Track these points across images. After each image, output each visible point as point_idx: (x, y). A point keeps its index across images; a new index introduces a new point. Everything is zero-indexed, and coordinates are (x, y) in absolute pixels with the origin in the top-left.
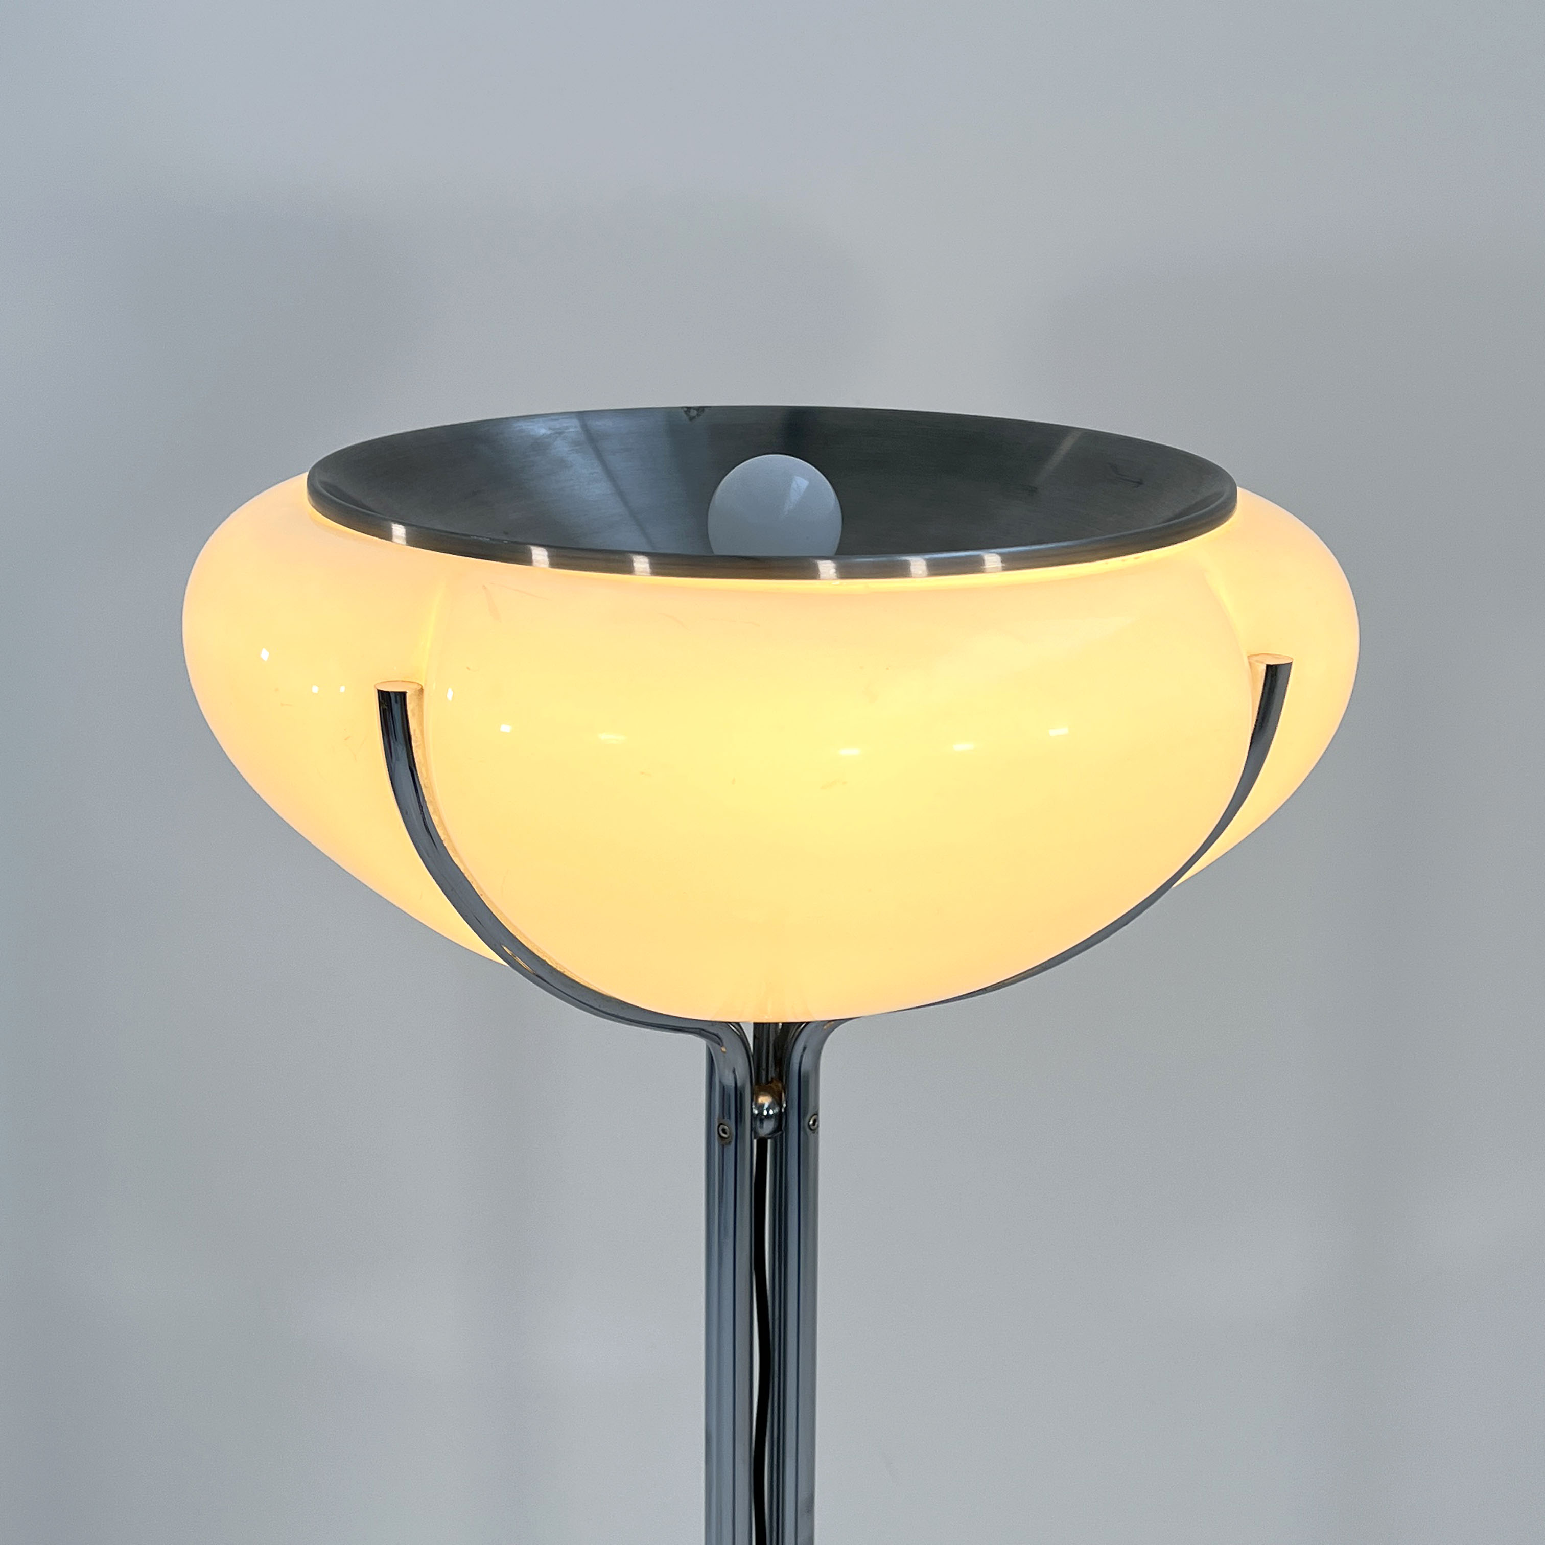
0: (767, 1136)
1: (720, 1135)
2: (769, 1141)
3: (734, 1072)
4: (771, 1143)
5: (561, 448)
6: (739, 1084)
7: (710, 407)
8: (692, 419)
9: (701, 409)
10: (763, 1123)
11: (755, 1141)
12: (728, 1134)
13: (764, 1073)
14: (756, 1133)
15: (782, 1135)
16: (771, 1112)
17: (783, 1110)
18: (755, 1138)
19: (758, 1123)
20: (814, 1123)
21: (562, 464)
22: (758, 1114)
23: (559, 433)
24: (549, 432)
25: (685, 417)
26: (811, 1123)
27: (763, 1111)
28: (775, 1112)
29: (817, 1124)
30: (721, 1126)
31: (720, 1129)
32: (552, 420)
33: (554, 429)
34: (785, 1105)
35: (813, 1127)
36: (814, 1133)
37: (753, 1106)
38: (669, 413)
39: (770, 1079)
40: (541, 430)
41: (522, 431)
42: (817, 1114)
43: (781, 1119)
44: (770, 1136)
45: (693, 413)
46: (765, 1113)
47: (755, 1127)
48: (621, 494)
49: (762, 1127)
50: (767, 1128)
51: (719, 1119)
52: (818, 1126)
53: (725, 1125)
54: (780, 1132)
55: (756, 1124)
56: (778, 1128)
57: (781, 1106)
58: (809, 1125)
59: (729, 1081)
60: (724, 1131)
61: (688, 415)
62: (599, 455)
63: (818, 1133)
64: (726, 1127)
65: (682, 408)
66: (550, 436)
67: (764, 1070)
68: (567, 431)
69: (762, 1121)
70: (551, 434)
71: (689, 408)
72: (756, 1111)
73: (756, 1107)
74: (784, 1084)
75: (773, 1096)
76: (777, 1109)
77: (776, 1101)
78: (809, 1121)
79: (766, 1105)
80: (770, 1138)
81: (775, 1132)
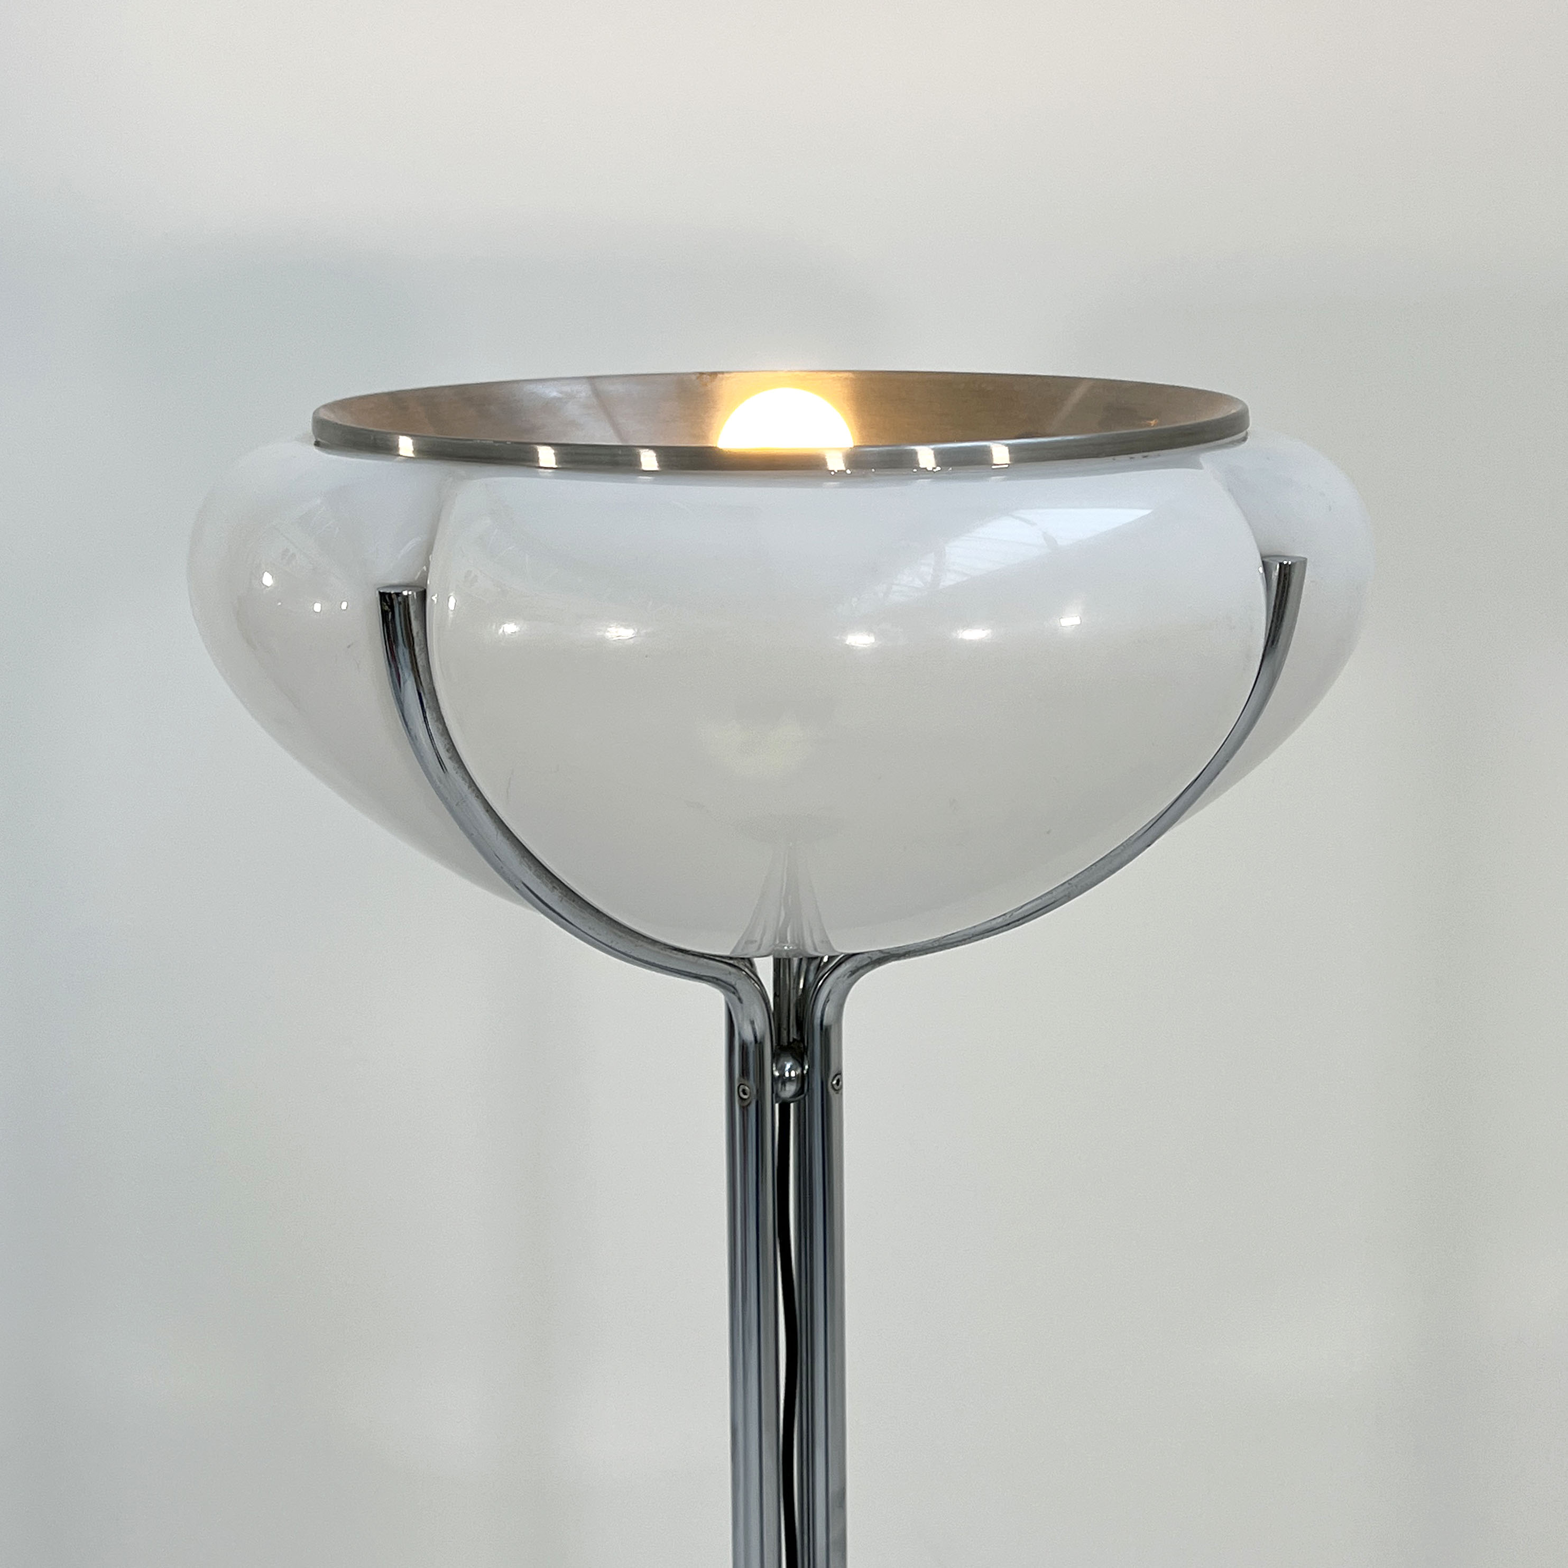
0: (789, 1100)
1: (741, 1098)
2: (792, 1105)
3: (752, 1023)
4: (794, 1107)
5: (572, 410)
6: (758, 1038)
8: (702, 386)
10: (785, 1086)
11: (777, 1106)
12: (749, 1094)
13: (784, 1034)
14: (777, 1096)
15: (804, 1098)
16: (793, 1074)
17: (805, 1072)
18: (777, 1102)
19: (780, 1085)
20: (838, 1081)
22: (779, 1077)
23: (571, 396)
25: (695, 384)
26: (835, 1082)
27: (785, 1073)
28: (797, 1073)
29: (840, 1083)
30: (742, 1086)
31: (741, 1090)
32: (562, 384)
33: (565, 393)
34: (807, 1067)
35: (836, 1087)
36: (837, 1093)
37: (774, 1069)
38: (679, 379)
39: (791, 1040)
42: (840, 1073)
43: (803, 1080)
44: (792, 1100)
46: (787, 1075)
47: (777, 1091)
49: (783, 1090)
50: (790, 1090)
51: (739, 1081)
52: (842, 1086)
53: (745, 1085)
54: (802, 1096)
55: (777, 1088)
56: (800, 1091)
57: (803, 1068)
58: (833, 1085)
59: (749, 1036)
60: (744, 1092)
63: (842, 1094)
64: (747, 1088)
65: (691, 374)
66: (560, 399)
67: (785, 1029)
68: (577, 395)
69: (784, 1083)
70: (562, 397)
72: (777, 1074)
73: (776, 1068)
74: (806, 1044)
75: (794, 1058)
76: (799, 1071)
77: (798, 1064)
78: (833, 1081)
79: (788, 1066)
80: (793, 1102)
81: (797, 1094)
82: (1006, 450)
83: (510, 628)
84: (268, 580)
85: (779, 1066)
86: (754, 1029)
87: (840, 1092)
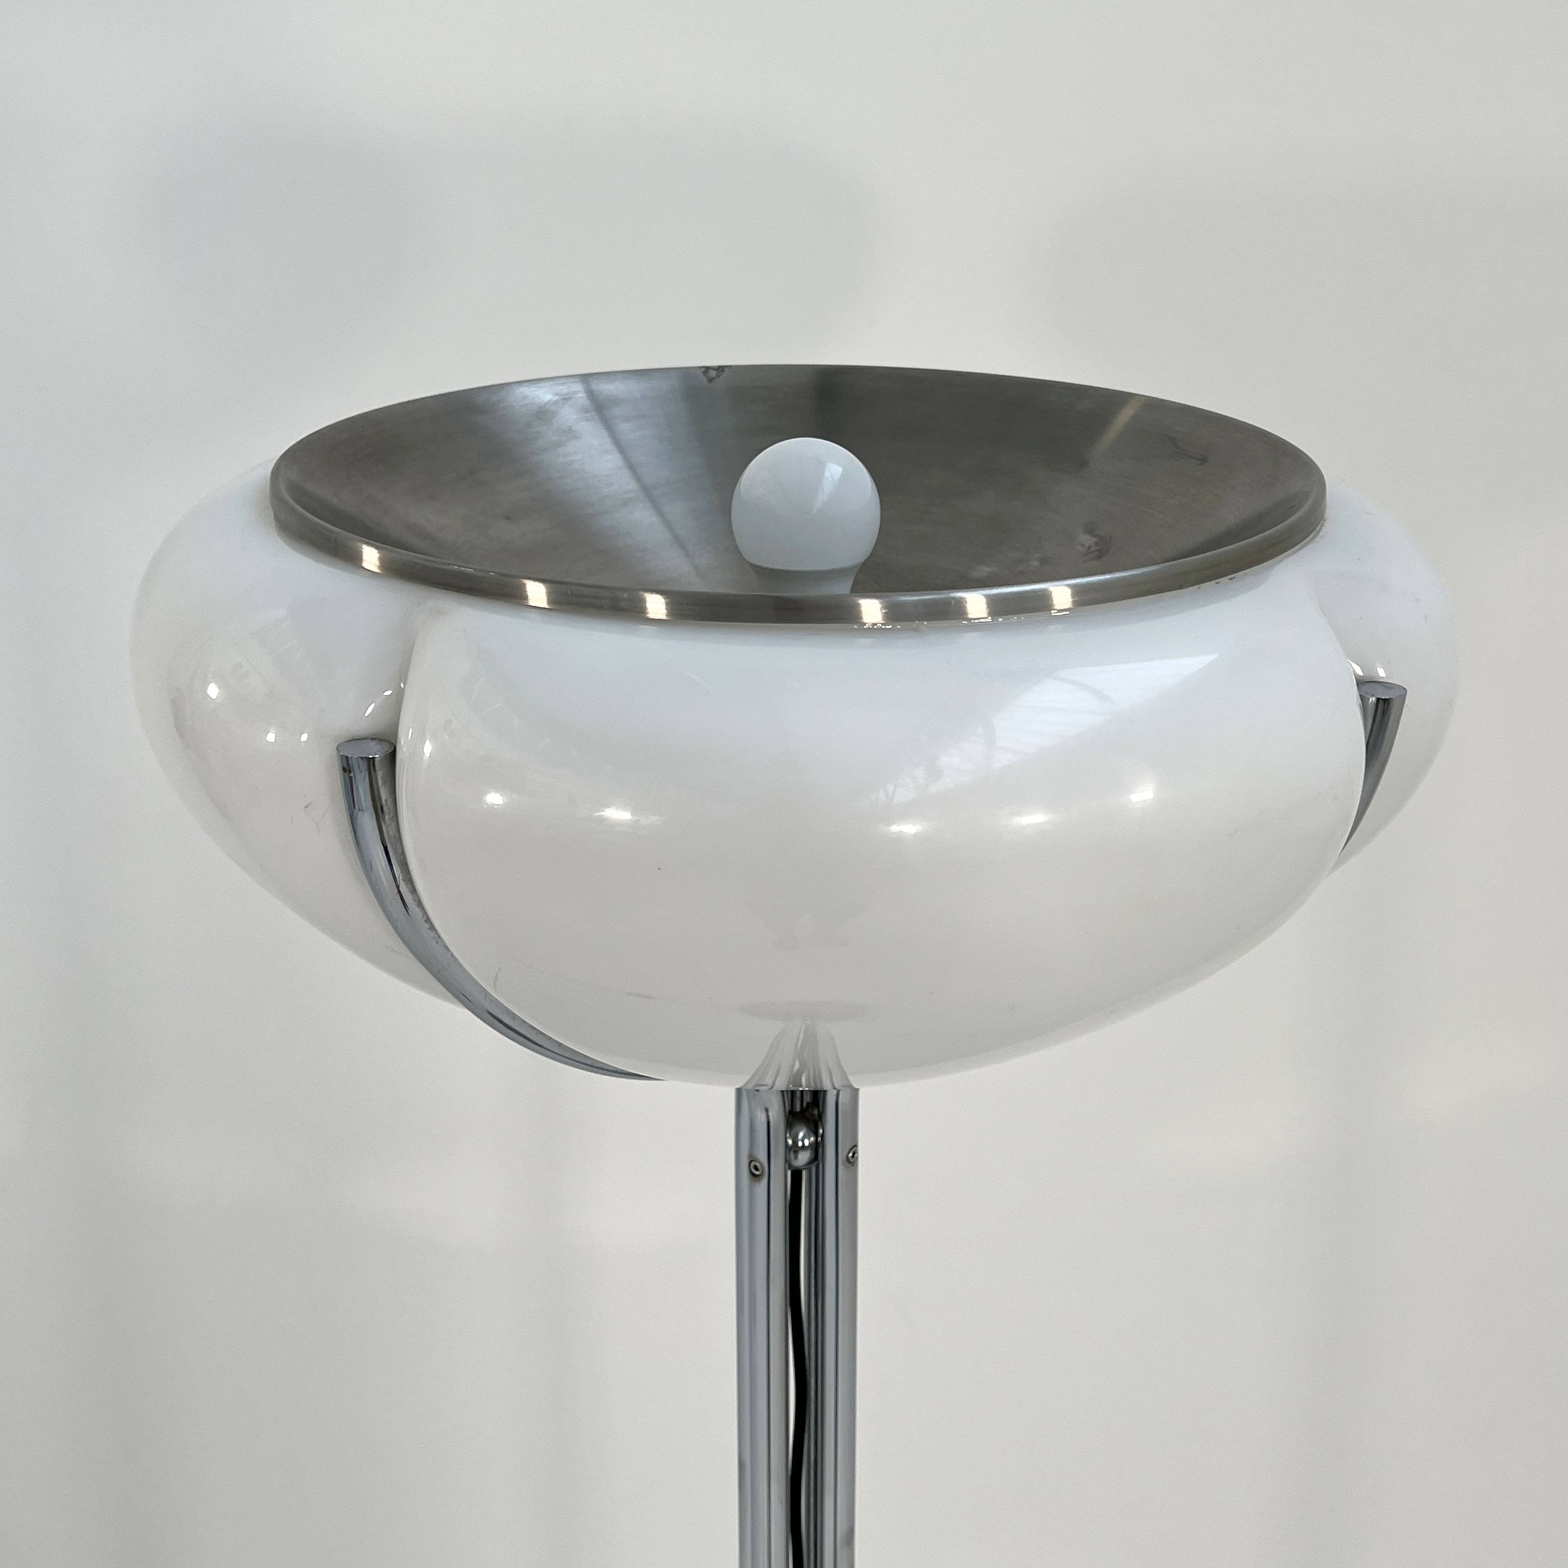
0: (802, 1167)
1: (751, 1172)
2: (804, 1173)
3: (767, 1110)
4: (806, 1174)
5: (568, 416)
6: (772, 1121)
7: (730, 366)
8: (711, 380)
9: (721, 369)
10: (798, 1154)
11: (789, 1173)
12: (761, 1171)
13: (798, 1104)
14: (790, 1164)
15: (818, 1165)
16: (807, 1143)
17: (819, 1139)
18: (789, 1170)
19: (792, 1156)
20: (853, 1155)
21: (571, 433)
22: (792, 1146)
23: (566, 399)
24: (556, 398)
25: (704, 379)
26: (851, 1155)
27: (798, 1142)
28: (811, 1141)
29: (856, 1155)
31: (752, 1166)
32: (558, 384)
33: (562, 395)
34: (821, 1134)
35: (851, 1160)
36: (853, 1165)
37: (788, 1135)
38: (685, 374)
39: (805, 1108)
40: (544, 395)
41: (524, 397)
42: (856, 1147)
43: (817, 1148)
44: (805, 1167)
45: (713, 374)
46: (800, 1144)
47: (789, 1159)
48: (632, 467)
49: (796, 1158)
50: (803, 1158)
52: (857, 1158)
54: (816, 1163)
55: (790, 1156)
56: (814, 1159)
57: (817, 1136)
58: (848, 1157)
59: (761, 1118)
60: (756, 1167)
61: (706, 376)
62: (608, 424)
63: (857, 1165)
64: (758, 1163)
65: (700, 368)
66: (555, 403)
67: (798, 1101)
68: (575, 396)
69: (796, 1152)
70: (558, 401)
71: (707, 369)
72: (790, 1142)
73: (790, 1135)
74: (821, 1110)
75: (808, 1127)
76: (812, 1139)
77: (811, 1133)
78: (849, 1153)
79: (801, 1135)
80: (805, 1169)
81: (810, 1163)
82: (1068, 592)
83: (494, 799)
84: (213, 691)
85: (792, 1133)
86: (768, 1117)
87: (855, 1164)
